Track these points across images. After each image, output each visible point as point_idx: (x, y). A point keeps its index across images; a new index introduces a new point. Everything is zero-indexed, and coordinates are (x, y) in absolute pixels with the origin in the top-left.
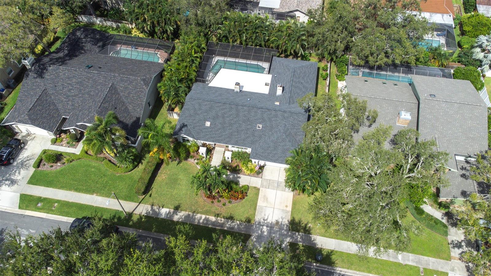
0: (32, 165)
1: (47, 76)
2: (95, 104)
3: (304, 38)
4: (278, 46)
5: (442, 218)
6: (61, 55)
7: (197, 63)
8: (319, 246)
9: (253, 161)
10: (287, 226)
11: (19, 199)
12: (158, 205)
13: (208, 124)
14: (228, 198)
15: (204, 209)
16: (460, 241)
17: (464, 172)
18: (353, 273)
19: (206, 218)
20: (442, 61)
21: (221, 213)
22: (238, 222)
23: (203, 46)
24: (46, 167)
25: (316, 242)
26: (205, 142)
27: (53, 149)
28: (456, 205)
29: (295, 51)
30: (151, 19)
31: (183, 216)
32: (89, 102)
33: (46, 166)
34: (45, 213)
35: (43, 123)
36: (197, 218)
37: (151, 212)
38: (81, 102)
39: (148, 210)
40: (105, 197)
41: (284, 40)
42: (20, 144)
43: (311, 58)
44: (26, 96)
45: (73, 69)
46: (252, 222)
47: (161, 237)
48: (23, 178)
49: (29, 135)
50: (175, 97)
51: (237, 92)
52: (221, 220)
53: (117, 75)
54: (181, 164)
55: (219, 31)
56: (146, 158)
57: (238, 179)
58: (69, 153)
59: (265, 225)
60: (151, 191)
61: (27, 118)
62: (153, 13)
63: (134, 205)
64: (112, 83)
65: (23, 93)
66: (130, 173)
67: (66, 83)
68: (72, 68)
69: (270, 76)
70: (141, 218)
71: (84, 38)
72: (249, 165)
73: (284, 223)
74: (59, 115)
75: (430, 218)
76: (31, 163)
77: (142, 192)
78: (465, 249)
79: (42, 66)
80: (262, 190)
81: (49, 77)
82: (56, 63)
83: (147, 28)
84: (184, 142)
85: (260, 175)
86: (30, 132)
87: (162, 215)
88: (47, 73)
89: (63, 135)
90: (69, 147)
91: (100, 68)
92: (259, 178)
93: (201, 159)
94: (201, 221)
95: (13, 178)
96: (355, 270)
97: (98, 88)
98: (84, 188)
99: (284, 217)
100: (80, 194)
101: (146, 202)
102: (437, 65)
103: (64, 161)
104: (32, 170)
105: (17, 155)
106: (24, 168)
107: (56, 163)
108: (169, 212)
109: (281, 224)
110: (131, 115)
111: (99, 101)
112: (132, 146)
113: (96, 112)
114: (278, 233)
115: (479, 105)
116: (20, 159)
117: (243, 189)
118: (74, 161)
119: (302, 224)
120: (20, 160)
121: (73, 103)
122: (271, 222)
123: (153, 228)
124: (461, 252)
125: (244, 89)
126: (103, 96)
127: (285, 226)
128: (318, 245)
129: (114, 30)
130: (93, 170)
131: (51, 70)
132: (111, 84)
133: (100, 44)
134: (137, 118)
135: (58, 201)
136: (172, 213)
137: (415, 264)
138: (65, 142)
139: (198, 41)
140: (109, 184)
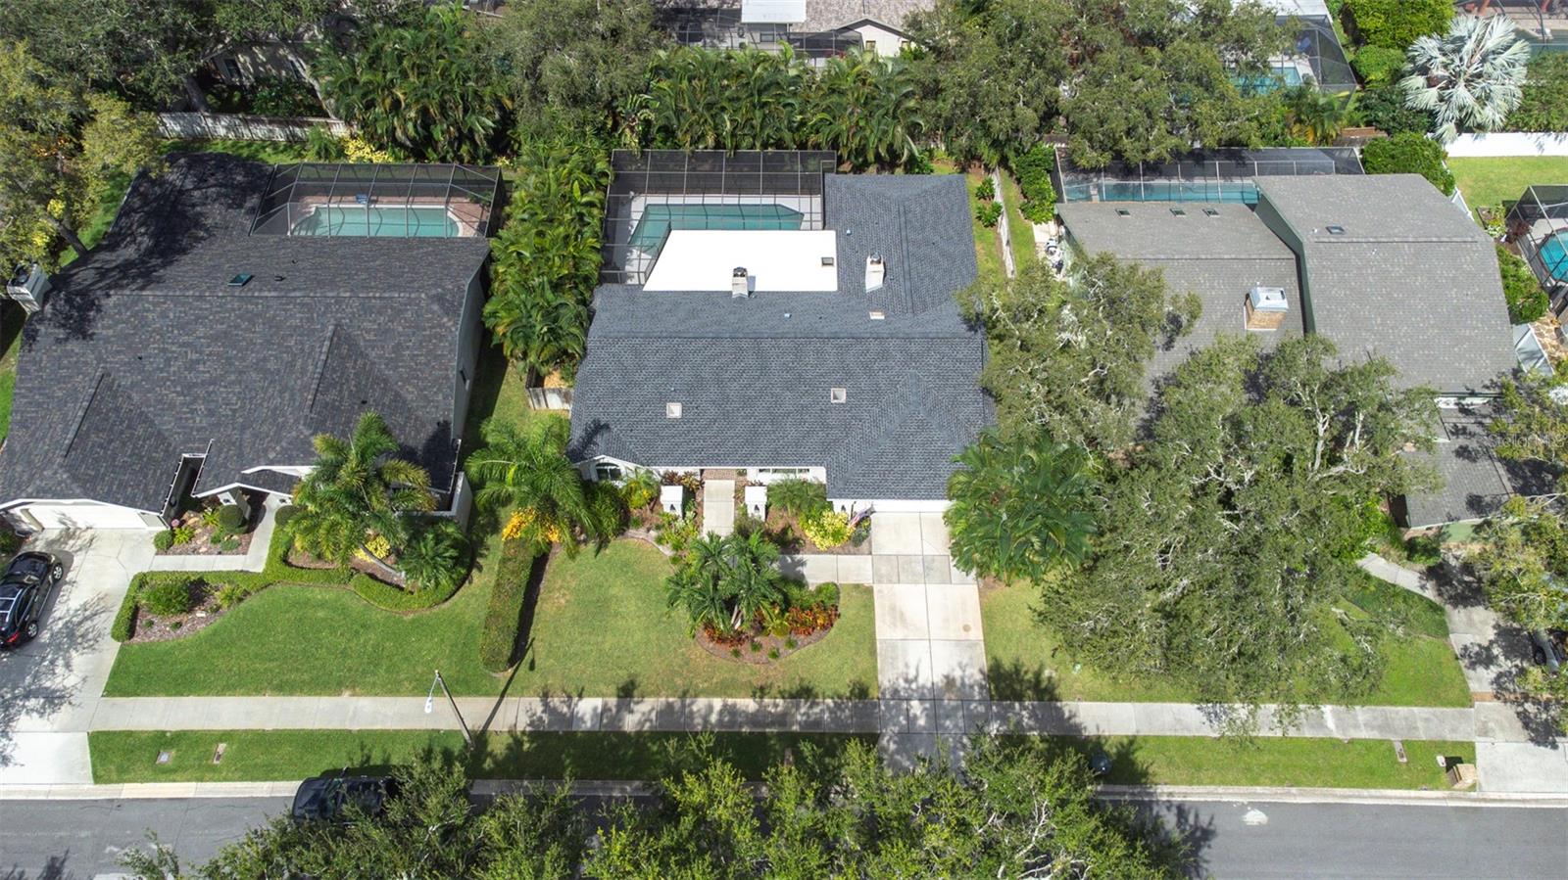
0: (109, 630)
1: (103, 327)
2: (292, 398)
3: (912, 103)
4: (837, 136)
5: (1423, 587)
6: (129, 252)
7: (595, 222)
8: (1090, 731)
9: (837, 503)
10: (982, 687)
11: (88, 751)
12: (564, 691)
13: (675, 410)
14: (782, 631)
15: (715, 680)
16: (1485, 644)
17: (1462, 441)
18: (1208, 793)
19: (725, 706)
20: (1323, 125)
21: (769, 681)
22: (829, 701)
23: (601, 166)
24: (159, 632)
25: (1077, 720)
26: (671, 469)
27: (167, 569)
28: (1452, 543)
29: (890, 149)
30: (417, 101)
31: (650, 712)
32: (268, 394)
33: (155, 628)
34: (189, 780)
35: (123, 486)
36: (699, 711)
37: (545, 717)
38: (239, 398)
39: (534, 714)
40: (382, 695)
41: (854, 119)
42: (49, 568)
43: (934, 165)
44: (39, 405)
45: (191, 293)
46: (874, 693)
47: (596, 789)
48: (84, 680)
49: (69, 534)
50: (549, 341)
51: (741, 298)
52: (776, 706)
53: (348, 294)
54: (607, 551)
55: (645, 113)
56: (488, 549)
57: (799, 568)
58: (228, 572)
59: (915, 695)
60: (530, 652)
61: (65, 476)
62: (423, 78)
63: (483, 704)
64: (332, 321)
65: (27, 397)
66: (447, 604)
67: (173, 343)
68: (187, 289)
69: (830, 236)
70: (518, 742)
71: (195, 188)
72: (827, 519)
73: (972, 681)
74: (170, 454)
75: (1388, 592)
76: (99, 626)
77: (506, 659)
78: (1506, 665)
79: (78, 299)
80: (880, 591)
81: (111, 332)
82: (125, 282)
83: (405, 132)
84: (600, 478)
85: (865, 545)
86: (74, 523)
87: (582, 719)
88: (103, 318)
89: (192, 518)
90: (220, 553)
91: (282, 279)
92: (863, 554)
93: (670, 524)
94: (714, 718)
95: (48, 684)
96: (1210, 784)
97: (287, 347)
98: (306, 677)
99: (965, 662)
100: (295, 698)
101: (522, 688)
102: (1310, 140)
103: (219, 602)
104: (110, 650)
105: (48, 609)
106: (79, 647)
107: (190, 610)
108: (606, 709)
109: (963, 684)
110: (417, 418)
111: (306, 388)
112: (441, 518)
113: (304, 425)
114: (960, 714)
115: (1470, 239)
116: (60, 619)
117: (822, 597)
118: (248, 598)
119: (1026, 672)
120: (60, 624)
121: (212, 406)
122: (929, 685)
123: (564, 769)
124: (1494, 675)
125: (758, 288)
126: (313, 370)
127: (976, 688)
128: (1085, 728)
129: (282, 152)
130: (321, 614)
131: (115, 306)
132: (331, 328)
133: (253, 201)
134: (438, 424)
135: (226, 736)
136: (614, 710)
137: (1375, 735)
138: (202, 540)
139: (582, 152)
140: (386, 653)
